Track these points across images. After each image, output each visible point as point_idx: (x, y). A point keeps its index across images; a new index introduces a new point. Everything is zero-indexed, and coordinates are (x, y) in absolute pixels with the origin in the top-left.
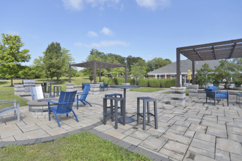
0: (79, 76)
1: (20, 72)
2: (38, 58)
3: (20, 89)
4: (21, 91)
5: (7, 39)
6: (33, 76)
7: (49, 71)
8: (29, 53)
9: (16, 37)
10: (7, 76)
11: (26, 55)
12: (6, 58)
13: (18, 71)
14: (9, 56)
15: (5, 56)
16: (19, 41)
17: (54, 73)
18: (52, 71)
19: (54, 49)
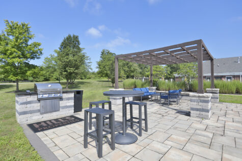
0: (90, 78)
1: (28, 73)
2: (49, 57)
3: (29, 107)
4: (31, 112)
5: (12, 28)
6: (42, 78)
7: (65, 71)
8: (40, 47)
9: (23, 25)
10: (11, 77)
11: (36, 49)
12: (9, 52)
13: (26, 71)
14: (13, 50)
15: (8, 50)
16: (27, 30)
17: (71, 73)
18: (69, 71)
19: (71, 43)
